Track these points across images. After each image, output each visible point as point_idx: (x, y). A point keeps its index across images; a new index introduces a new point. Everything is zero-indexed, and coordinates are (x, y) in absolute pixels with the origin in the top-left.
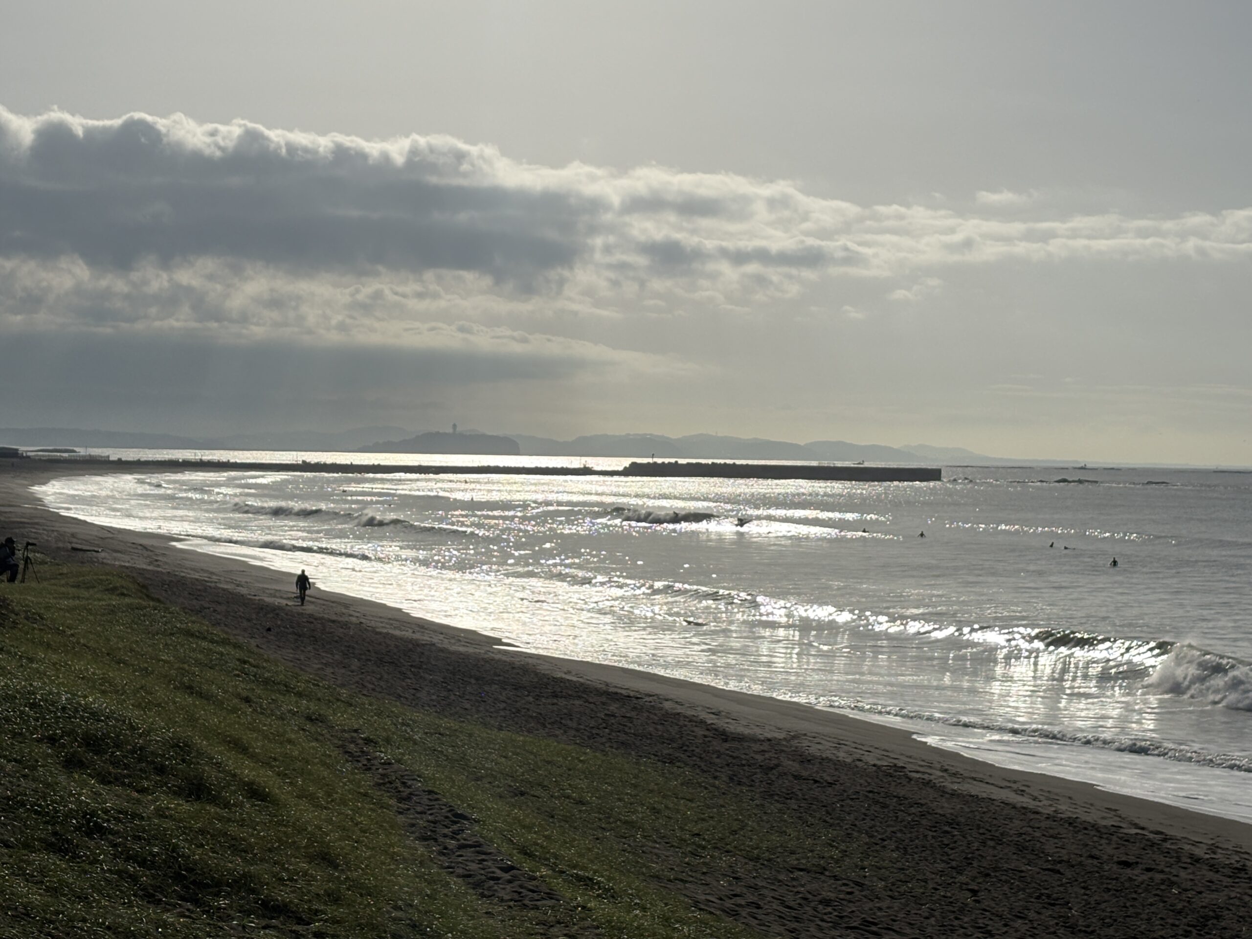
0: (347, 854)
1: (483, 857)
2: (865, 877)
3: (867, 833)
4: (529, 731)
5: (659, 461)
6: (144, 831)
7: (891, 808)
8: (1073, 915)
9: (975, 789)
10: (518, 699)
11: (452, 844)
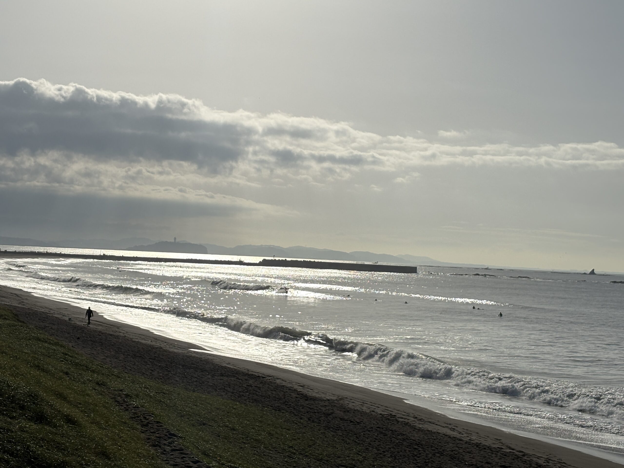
0: (115, 452)
1: (184, 456)
3: (376, 448)
4: (209, 393)
5: (277, 259)
6: (13, 438)
7: (389, 436)
9: (431, 427)
10: (203, 376)
11: (168, 449)
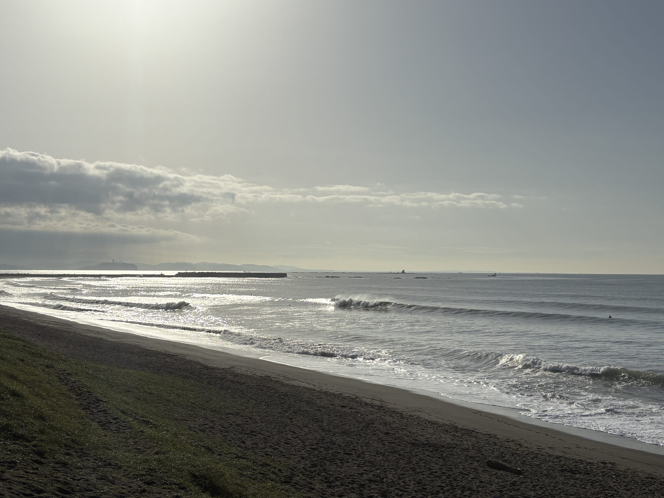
0: (50, 416)
1: (107, 415)
2: (253, 415)
3: (255, 400)
4: (135, 369)
5: (188, 272)
7: (265, 391)
8: (324, 425)
9: (294, 383)
10: (132, 357)
11: (95, 410)
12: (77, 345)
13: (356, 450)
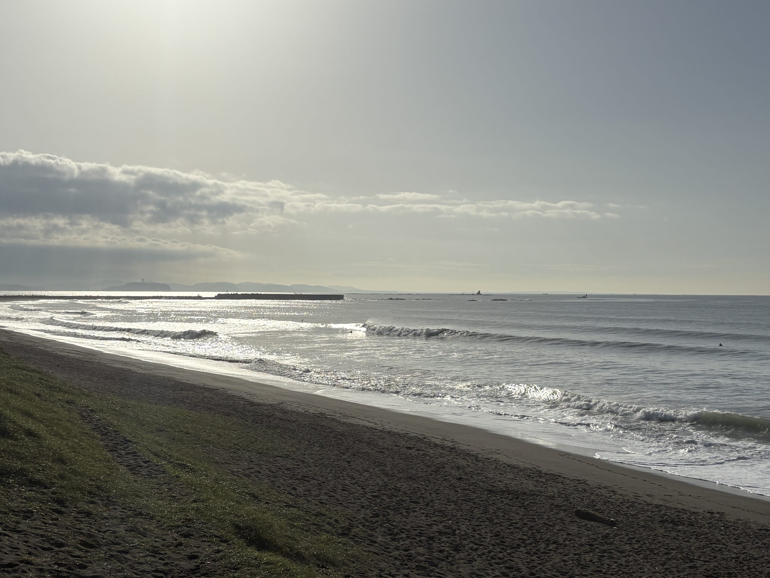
0: (71, 458)
1: (137, 457)
2: (305, 458)
3: (308, 441)
4: (169, 405)
5: (230, 293)
7: (319, 430)
8: (387, 470)
9: (352, 421)
11: (123, 452)
12: (102, 377)
13: (424, 497)
